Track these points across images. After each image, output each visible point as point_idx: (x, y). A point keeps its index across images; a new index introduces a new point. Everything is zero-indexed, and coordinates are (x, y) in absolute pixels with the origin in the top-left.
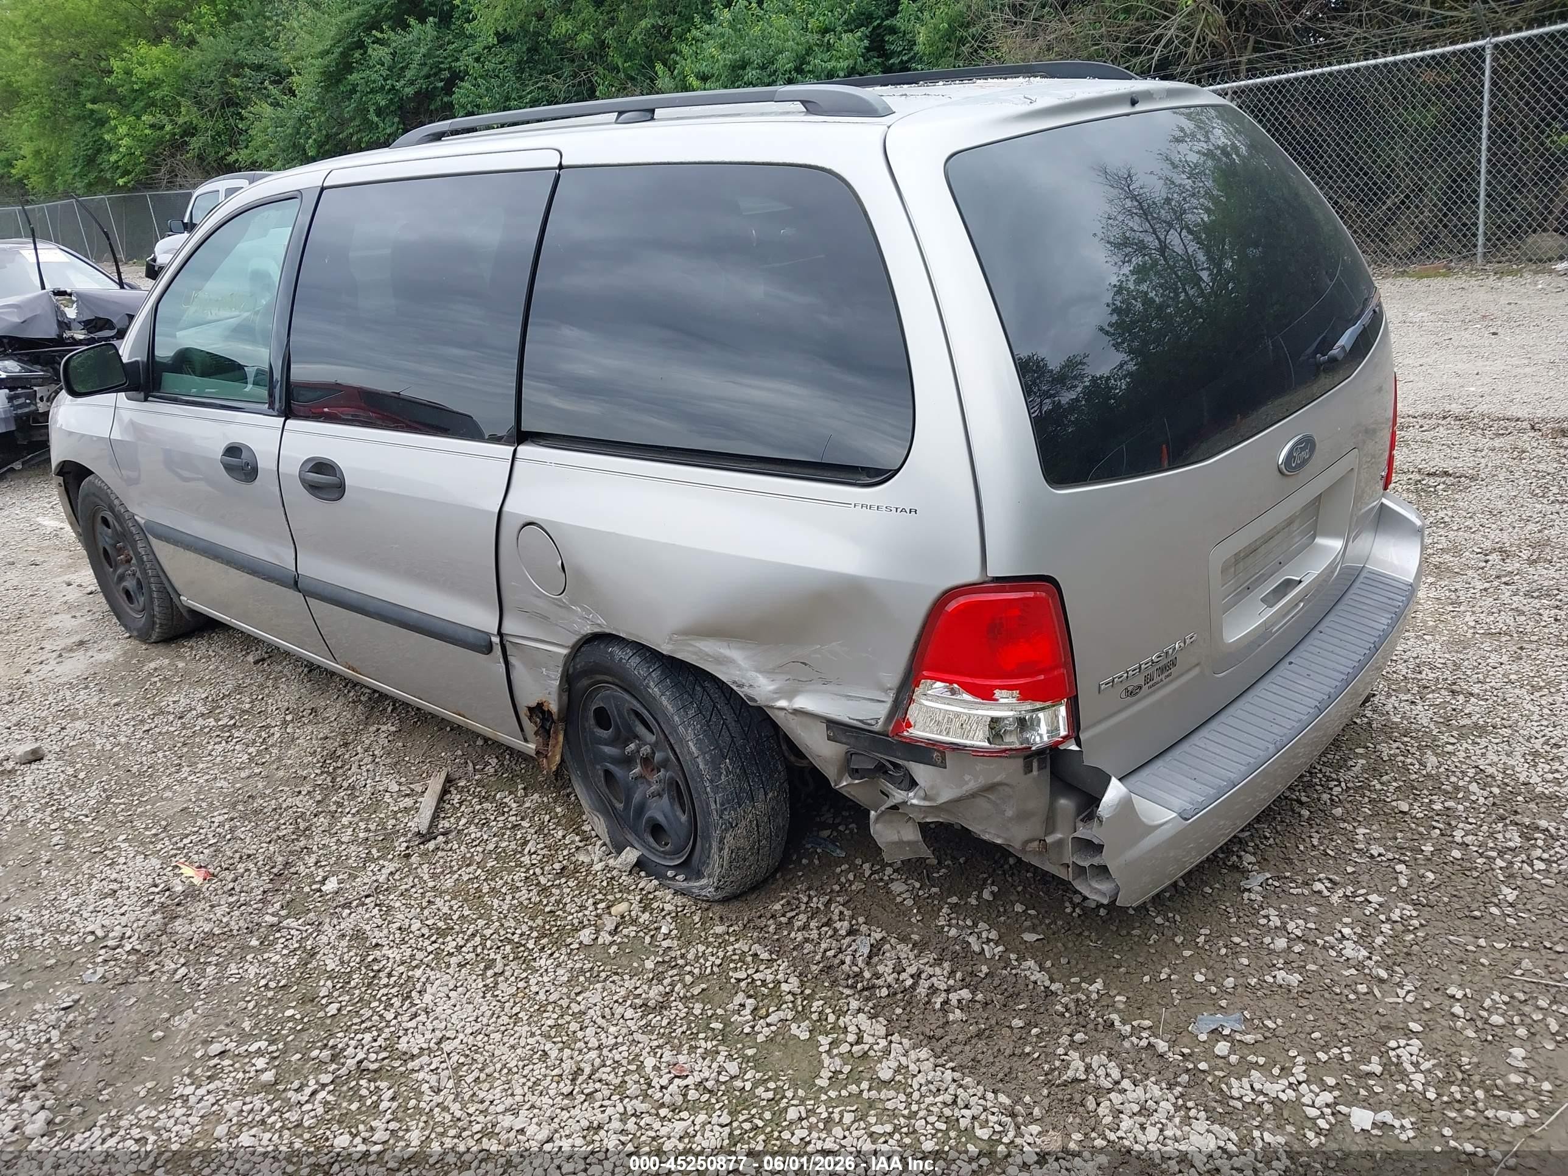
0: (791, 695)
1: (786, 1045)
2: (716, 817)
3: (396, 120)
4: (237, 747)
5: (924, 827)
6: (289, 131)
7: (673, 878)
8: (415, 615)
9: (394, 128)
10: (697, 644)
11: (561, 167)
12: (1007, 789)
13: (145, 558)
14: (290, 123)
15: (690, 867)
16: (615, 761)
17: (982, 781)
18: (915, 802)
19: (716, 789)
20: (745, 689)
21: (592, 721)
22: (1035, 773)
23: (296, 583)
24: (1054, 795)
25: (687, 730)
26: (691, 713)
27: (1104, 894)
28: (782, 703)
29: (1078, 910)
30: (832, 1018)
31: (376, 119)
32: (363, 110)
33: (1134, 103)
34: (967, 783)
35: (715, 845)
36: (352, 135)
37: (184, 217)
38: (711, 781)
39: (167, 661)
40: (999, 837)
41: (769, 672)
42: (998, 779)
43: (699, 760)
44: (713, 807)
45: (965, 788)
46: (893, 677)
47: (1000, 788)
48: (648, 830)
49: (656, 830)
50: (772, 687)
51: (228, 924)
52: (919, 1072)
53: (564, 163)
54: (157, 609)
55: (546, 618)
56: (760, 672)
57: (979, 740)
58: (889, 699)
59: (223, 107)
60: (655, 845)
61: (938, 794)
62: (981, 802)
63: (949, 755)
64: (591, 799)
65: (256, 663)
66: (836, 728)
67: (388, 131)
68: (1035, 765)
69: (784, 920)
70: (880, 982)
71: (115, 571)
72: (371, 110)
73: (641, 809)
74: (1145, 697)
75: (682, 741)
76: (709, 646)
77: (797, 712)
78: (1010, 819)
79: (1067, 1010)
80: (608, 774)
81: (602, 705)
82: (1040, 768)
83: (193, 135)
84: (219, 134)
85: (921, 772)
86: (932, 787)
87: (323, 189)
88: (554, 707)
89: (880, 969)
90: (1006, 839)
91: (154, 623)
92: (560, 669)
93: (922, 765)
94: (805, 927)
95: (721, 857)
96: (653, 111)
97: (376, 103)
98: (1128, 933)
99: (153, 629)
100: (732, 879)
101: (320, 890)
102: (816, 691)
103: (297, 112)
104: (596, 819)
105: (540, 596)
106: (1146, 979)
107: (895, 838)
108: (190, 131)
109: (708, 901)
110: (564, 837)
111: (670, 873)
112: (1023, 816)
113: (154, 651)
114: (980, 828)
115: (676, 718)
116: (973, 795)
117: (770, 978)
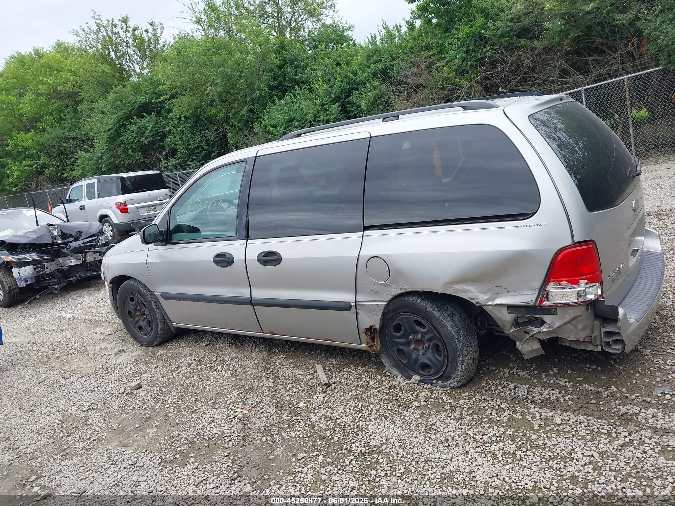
0: (493, 299)
1: (515, 421)
2: (460, 352)
3: (140, 153)
4: (223, 372)
5: (541, 342)
6: (95, 162)
7: (436, 383)
8: (314, 302)
9: (139, 156)
10: (454, 287)
11: (371, 137)
12: (579, 318)
13: (156, 310)
14: (94, 159)
15: (444, 377)
16: (403, 344)
17: (572, 316)
18: (544, 330)
19: (460, 342)
20: (475, 300)
21: (393, 330)
22: (589, 310)
23: (251, 301)
24: (594, 320)
25: (446, 321)
26: (446, 315)
27: (619, 350)
28: (490, 303)
29: (590, 369)
30: (526, 411)
31: (132, 154)
32: (126, 151)
33: (561, 100)
34: (566, 318)
35: (459, 364)
36: (121, 161)
37: (66, 197)
38: (458, 339)
39: (165, 351)
40: (574, 338)
41: (485, 292)
42: (578, 314)
43: (452, 332)
44: (459, 348)
45: (565, 320)
46: (538, 284)
47: (578, 318)
48: (420, 368)
49: (425, 367)
50: (486, 298)
51: (270, 422)
52: (570, 419)
53: (372, 135)
54: (159, 330)
55: (377, 292)
56: (481, 293)
57: (573, 300)
58: (537, 293)
59: (59, 156)
60: (423, 373)
61: (554, 325)
62: (569, 325)
63: (558, 309)
64: (390, 362)
65: (207, 345)
66: (511, 308)
67: (137, 158)
68: (589, 308)
69: (487, 389)
70: (536, 399)
71: (134, 320)
72: (130, 151)
73: (416, 360)
74: (617, 282)
75: (444, 326)
76: (459, 287)
77: (497, 305)
78: (580, 330)
79: (608, 396)
80: (399, 350)
81: (398, 322)
82: (591, 309)
83: (46, 168)
84: (57, 166)
85: (547, 318)
86: (552, 323)
87: (256, 157)
88: (378, 327)
89: (534, 395)
90: (577, 338)
91: (157, 337)
92: (382, 311)
93: (548, 316)
94: (496, 389)
95: (462, 368)
96: (398, 116)
97: (132, 148)
98: (613, 373)
99: (156, 340)
100: (465, 376)
101: (298, 407)
102: (505, 296)
103: (97, 154)
104: (393, 370)
105: (375, 284)
106: (629, 384)
107: (530, 349)
108: (45, 166)
109: (453, 388)
110: (381, 378)
111: (434, 381)
112: (584, 328)
113: (157, 349)
114: (568, 336)
115: (441, 318)
116: (566, 324)
117: (495, 404)
